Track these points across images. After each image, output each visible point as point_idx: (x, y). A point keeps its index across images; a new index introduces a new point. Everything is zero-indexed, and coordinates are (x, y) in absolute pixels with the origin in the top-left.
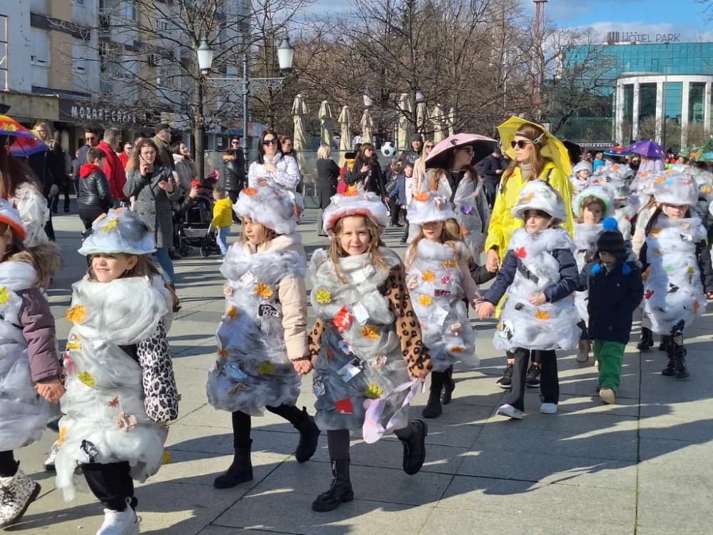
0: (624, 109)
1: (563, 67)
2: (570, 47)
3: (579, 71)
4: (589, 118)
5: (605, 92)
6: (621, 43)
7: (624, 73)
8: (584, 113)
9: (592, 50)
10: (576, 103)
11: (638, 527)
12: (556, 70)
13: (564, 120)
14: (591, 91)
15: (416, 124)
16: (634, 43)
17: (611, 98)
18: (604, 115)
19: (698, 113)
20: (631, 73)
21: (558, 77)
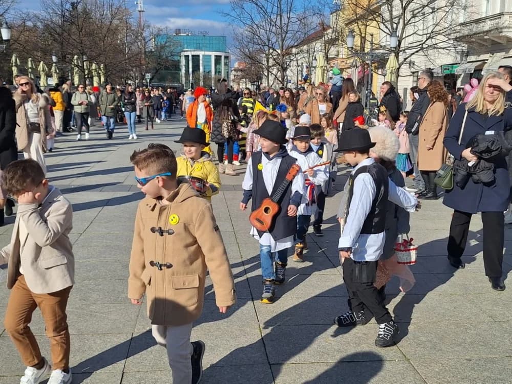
0: (185, 66)
1: (155, 45)
2: (158, 35)
3: (163, 47)
4: (170, 71)
5: (176, 58)
6: (182, 34)
7: (185, 50)
8: (167, 68)
9: (168, 37)
10: (163, 63)
12: (151, 46)
13: (157, 72)
14: (169, 58)
15: (84, 72)
16: (188, 35)
17: (179, 61)
18: (176, 70)
19: (219, 70)
20: (187, 50)
21: (153, 50)
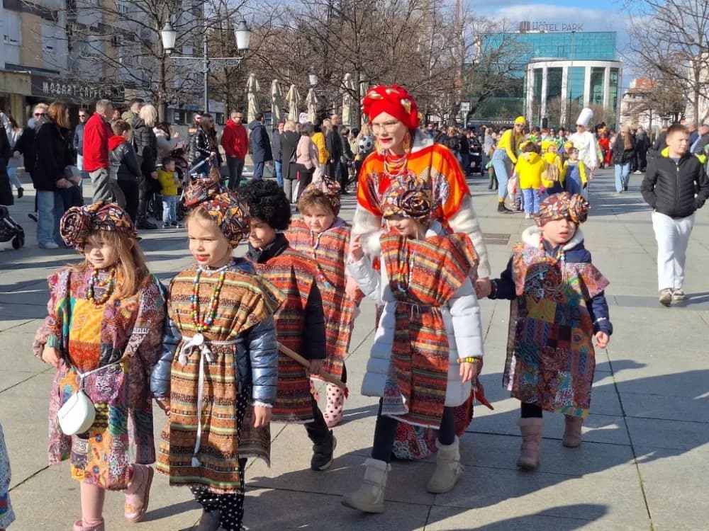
0: (534, 89)
1: (481, 52)
2: (488, 34)
3: (495, 56)
4: (505, 99)
5: (518, 75)
6: (531, 32)
7: (535, 59)
8: (500, 94)
9: (506, 37)
10: (493, 84)
11: (643, 483)
12: (475, 54)
13: (482, 98)
14: (506, 74)
15: (359, 101)
16: (543, 32)
17: (523, 80)
18: (516, 96)
19: (598, 94)
20: (540, 59)
21: (477, 62)
